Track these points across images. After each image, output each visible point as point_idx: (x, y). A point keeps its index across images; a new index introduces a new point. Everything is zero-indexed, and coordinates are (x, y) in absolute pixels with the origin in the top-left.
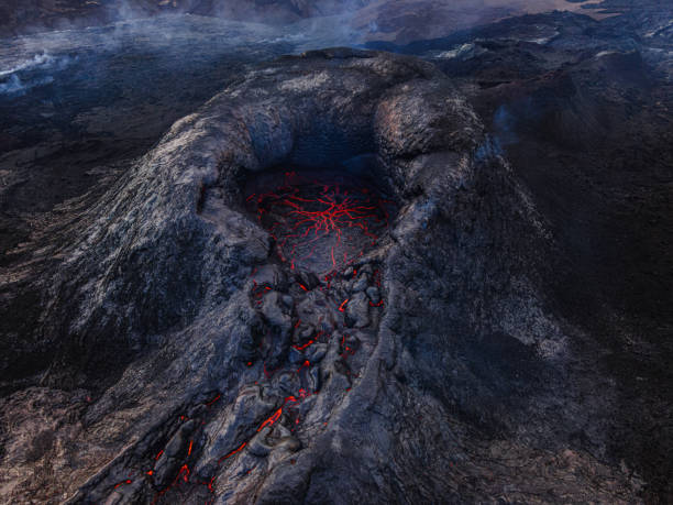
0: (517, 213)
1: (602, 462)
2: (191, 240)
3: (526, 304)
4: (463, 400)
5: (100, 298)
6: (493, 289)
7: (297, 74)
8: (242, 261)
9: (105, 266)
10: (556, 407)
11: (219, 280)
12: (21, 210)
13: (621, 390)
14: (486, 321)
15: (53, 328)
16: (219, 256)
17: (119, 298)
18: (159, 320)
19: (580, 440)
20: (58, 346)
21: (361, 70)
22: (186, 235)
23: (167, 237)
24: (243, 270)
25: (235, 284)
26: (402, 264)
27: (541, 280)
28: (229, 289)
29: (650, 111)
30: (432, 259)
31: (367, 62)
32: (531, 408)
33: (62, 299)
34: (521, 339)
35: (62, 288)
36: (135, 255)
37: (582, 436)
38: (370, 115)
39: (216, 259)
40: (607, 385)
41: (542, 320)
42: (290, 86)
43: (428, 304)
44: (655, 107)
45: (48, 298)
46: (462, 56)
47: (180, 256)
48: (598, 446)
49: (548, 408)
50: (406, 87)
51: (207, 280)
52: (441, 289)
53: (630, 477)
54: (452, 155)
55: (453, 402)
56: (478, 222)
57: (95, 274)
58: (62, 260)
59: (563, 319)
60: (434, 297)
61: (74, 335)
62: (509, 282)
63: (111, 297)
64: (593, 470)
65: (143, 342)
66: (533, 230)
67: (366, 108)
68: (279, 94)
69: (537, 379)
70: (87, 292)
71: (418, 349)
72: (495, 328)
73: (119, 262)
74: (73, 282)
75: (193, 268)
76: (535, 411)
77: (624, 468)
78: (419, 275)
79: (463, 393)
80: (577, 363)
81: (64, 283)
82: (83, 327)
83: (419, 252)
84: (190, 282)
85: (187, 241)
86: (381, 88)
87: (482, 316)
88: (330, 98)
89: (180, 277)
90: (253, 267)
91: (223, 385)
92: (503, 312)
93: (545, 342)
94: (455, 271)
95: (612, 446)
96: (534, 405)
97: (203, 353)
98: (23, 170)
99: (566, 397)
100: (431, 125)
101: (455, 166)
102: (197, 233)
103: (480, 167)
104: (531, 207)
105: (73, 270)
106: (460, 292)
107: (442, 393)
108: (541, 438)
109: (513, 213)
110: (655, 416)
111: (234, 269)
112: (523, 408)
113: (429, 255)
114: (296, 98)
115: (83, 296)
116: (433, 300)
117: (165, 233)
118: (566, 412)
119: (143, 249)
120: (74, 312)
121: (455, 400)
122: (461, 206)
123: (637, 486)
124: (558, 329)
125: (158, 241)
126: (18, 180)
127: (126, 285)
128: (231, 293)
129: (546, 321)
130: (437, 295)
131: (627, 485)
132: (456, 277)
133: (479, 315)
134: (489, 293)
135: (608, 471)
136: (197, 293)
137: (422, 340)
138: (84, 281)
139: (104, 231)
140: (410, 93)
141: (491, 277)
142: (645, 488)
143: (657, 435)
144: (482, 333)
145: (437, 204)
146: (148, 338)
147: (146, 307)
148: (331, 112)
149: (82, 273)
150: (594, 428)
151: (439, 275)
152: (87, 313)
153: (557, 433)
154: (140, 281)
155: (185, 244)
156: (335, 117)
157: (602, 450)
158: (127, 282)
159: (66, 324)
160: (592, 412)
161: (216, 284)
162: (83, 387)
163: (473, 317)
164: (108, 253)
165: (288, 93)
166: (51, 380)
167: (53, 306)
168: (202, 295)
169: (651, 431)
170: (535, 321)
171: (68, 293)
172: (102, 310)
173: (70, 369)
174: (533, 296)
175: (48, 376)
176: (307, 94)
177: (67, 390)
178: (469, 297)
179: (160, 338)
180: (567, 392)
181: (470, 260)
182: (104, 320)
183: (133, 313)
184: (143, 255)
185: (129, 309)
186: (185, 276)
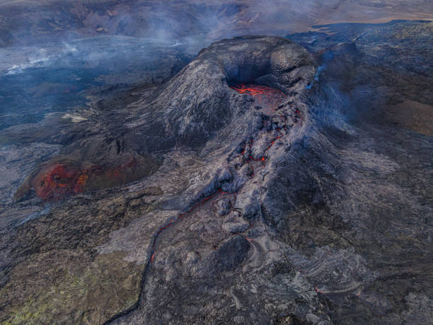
2: (224, 97)
5: (188, 122)
8: (247, 100)
9: (186, 111)
11: (238, 108)
15: (172, 133)
16: (237, 100)
17: (196, 121)
18: (215, 126)
21: (262, 42)
22: (221, 95)
24: (247, 103)
25: (246, 108)
27: (342, 112)
28: (244, 110)
31: (263, 39)
33: (171, 124)
34: (340, 129)
35: (169, 121)
36: (200, 105)
38: (269, 58)
39: (236, 102)
42: (234, 49)
45: (165, 124)
47: (220, 103)
50: (283, 47)
51: (233, 110)
54: (309, 66)
57: (182, 115)
61: (181, 135)
62: (333, 111)
63: (193, 121)
65: (210, 134)
67: (267, 56)
68: (230, 52)
72: (332, 124)
73: (193, 109)
74: (173, 118)
75: (226, 106)
81: (169, 119)
82: (184, 132)
84: (225, 111)
86: (272, 48)
88: (252, 53)
89: (221, 110)
91: (254, 135)
92: (333, 120)
93: (348, 131)
97: (243, 128)
100: (299, 57)
101: (311, 69)
102: (226, 94)
105: (171, 115)
111: (244, 103)
114: (238, 53)
115: (179, 123)
117: (213, 95)
119: (204, 102)
120: (178, 128)
124: (351, 127)
125: (210, 98)
127: (198, 116)
136: (229, 115)
138: (178, 118)
139: (180, 101)
140: (285, 48)
144: (329, 126)
145: (308, 81)
146: (212, 132)
147: (209, 122)
148: (253, 58)
149: (175, 115)
152: (183, 127)
154: (204, 113)
155: (222, 98)
156: (255, 59)
159: (176, 132)
161: (237, 110)
164: (185, 107)
165: (233, 52)
167: (169, 126)
168: (231, 115)
171: (173, 122)
172: (190, 126)
173: (184, 146)
174: (341, 117)
176: (242, 51)
179: (217, 132)
182: (192, 129)
183: (204, 125)
184: (204, 104)
185: (202, 124)
186: (223, 109)
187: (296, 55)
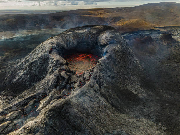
0: (133, 61)
1: (154, 122)
2: (46, 60)
3: (135, 84)
4: (114, 102)
5: (21, 74)
6: (125, 78)
7: (80, 30)
8: (58, 64)
9: (24, 67)
10: (142, 109)
11: (52, 69)
12: (8, 61)
13: (161, 107)
14: (123, 86)
15: (7, 81)
16: (52, 63)
17: (26, 74)
18: (35, 79)
19: (148, 117)
20: (8, 85)
21: (95, 28)
22: (45, 58)
23: (41, 59)
24: (58, 66)
25: (55, 69)
26: (99, 66)
27: (140, 79)
28: (54, 70)
29: (174, 47)
30: (108, 67)
31: (97, 27)
32: (134, 108)
33: (12, 74)
34: (133, 92)
35: (12, 72)
36: (32, 64)
37: (148, 116)
38: (97, 38)
39: (52, 64)
40: (157, 105)
41: (140, 88)
42: (78, 32)
43: (106, 78)
44: (175, 47)
45: (8, 74)
46: (126, 36)
47: (43, 63)
48: (153, 118)
49: (139, 109)
50: (106, 31)
51: (49, 69)
52: (110, 75)
53: (162, 126)
54: (115, 44)
55: (111, 102)
56: (121, 60)
57: (21, 69)
58: (14, 66)
59: (146, 89)
60: (108, 76)
61: (12, 83)
62: (130, 77)
63: (24, 74)
64: (150, 124)
66: (138, 67)
68: (75, 33)
69: (137, 102)
70: (18, 73)
71: (102, 87)
72: (125, 88)
73: (28, 66)
74: (15, 71)
75: (46, 66)
76: (135, 109)
77: (160, 124)
78: (104, 70)
79: (114, 101)
80: (149, 100)
81: (13, 71)
82: (15, 81)
83: (104, 64)
84: (44, 70)
85: (45, 60)
86: (100, 32)
87: (122, 84)
89: (42, 69)
90: (60, 65)
91: (47, 92)
92: (128, 84)
93: (141, 94)
94: (114, 71)
95: (157, 119)
96: (135, 108)
97: (44, 84)
98: (11, 53)
99: (145, 107)
100: (111, 38)
101: (116, 46)
102: (48, 58)
103: (123, 48)
104: (138, 62)
105: (16, 69)
106: (116, 77)
107: (108, 99)
108: (136, 115)
109: (132, 61)
110: (171, 113)
111: (56, 66)
112: (132, 108)
113: (107, 66)
114: (79, 34)
115: (17, 74)
116: (108, 77)
117: (40, 58)
118: (144, 110)
119: (34, 62)
120: (14, 77)
121: (112, 102)
122: (117, 56)
123: (164, 129)
124: (144, 91)
125: (38, 60)
126: (9, 55)
127: (28, 71)
128: (54, 71)
129: (141, 89)
130: (109, 76)
131: (161, 128)
132: (114, 73)
133: (121, 83)
134: (124, 79)
135: (155, 124)
136: (46, 72)
137: (103, 85)
139: (26, 60)
141: (125, 75)
142: (166, 130)
143: (171, 118)
144: (121, 88)
145: (110, 54)
146: (31, 84)
147: (32, 76)
149: (18, 69)
150: (152, 114)
151: (110, 71)
152: (17, 78)
153: (141, 114)
154: (32, 70)
157: (154, 120)
158: (29, 70)
159: (11, 80)
160: (152, 111)
161: (51, 70)
162: (12, 95)
163: (119, 84)
164: (25, 64)
166: (4, 93)
167: (9, 76)
169: (169, 117)
170: (138, 88)
171: (14, 73)
172: (21, 77)
173: (9, 91)
174: (137, 82)
175: (3, 92)
176: (82, 33)
177: (8, 96)
178: (118, 79)
180: (145, 106)
181: (119, 69)
182: (21, 79)
183: (29, 78)
184: (34, 63)
185: (28, 77)
186: (43, 68)
187: (109, 36)
